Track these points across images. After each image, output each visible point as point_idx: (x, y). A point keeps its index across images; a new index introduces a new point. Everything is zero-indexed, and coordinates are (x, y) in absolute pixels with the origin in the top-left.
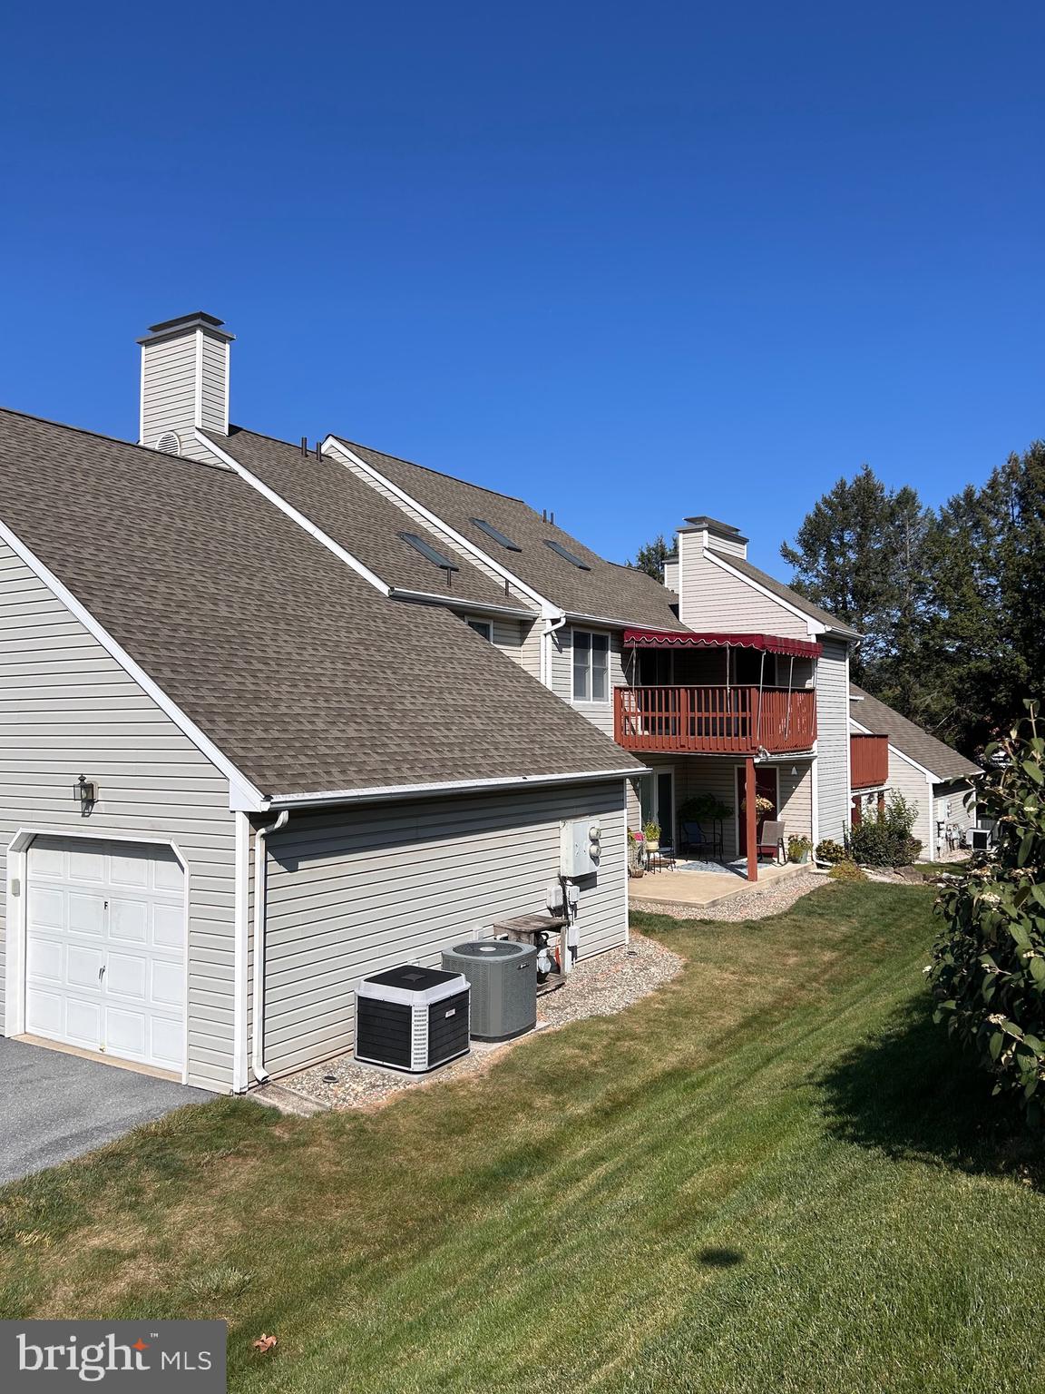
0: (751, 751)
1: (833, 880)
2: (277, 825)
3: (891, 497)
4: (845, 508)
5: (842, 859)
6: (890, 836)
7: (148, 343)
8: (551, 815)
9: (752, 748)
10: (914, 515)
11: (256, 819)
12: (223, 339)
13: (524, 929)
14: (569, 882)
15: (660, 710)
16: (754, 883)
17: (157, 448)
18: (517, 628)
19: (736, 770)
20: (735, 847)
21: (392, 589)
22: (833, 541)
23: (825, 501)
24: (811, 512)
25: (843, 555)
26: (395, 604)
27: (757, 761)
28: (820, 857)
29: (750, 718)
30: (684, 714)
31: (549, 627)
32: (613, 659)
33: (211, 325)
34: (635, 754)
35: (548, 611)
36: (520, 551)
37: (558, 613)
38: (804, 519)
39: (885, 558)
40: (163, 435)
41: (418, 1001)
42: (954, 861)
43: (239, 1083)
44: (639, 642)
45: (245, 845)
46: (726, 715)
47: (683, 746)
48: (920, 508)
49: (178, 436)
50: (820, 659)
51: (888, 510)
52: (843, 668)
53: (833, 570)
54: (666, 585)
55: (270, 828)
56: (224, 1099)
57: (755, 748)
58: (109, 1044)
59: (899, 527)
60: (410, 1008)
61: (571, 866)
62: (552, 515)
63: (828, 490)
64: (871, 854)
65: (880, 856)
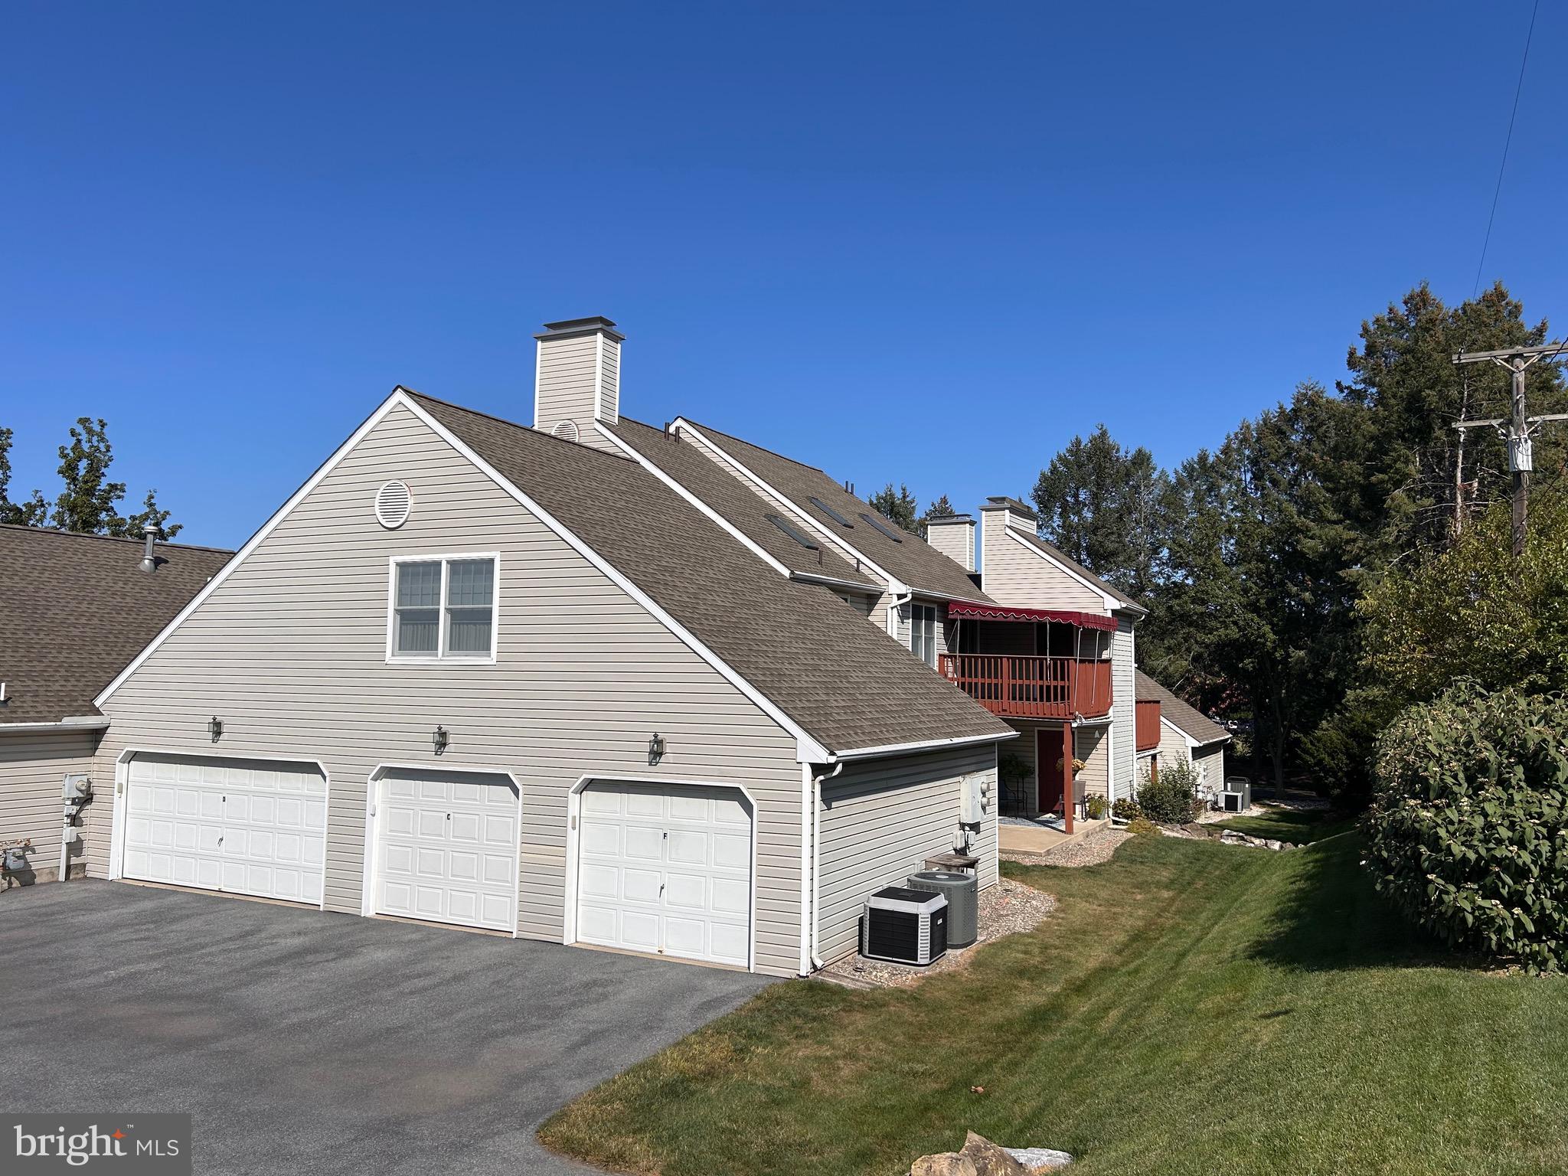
0: (1069, 717)
1: (1132, 835)
2: (835, 773)
3: (1126, 457)
4: (1080, 466)
5: (1136, 816)
6: (1175, 795)
7: (544, 339)
8: (956, 771)
9: (1070, 714)
10: (1147, 477)
11: (817, 769)
12: (616, 339)
13: (953, 863)
14: (967, 828)
15: (983, 676)
16: (1073, 836)
17: (553, 434)
18: (865, 601)
19: (1036, 732)
20: (1035, 804)
21: (792, 572)
22: (1069, 499)
23: (1060, 458)
24: (1047, 469)
25: (1078, 513)
26: (797, 585)
27: (1074, 725)
28: (1116, 814)
29: (1068, 687)
30: (1006, 681)
31: (895, 602)
32: (938, 627)
33: (604, 326)
34: (1005, 720)
35: (895, 586)
36: (852, 527)
37: (903, 589)
38: (1038, 476)
39: (1121, 518)
40: (561, 423)
41: (923, 910)
42: (1210, 822)
43: (805, 970)
44: (963, 614)
45: (809, 788)
46: (1046, 683)
47: (1006, 710)
48: (1155, 469)
49: (577, 425)
50: (1117, 633)
51: (1123, 470)
52: (1129, 639)
53: (1066, 526)
54: (929, 543)
55: (828, 776)
56: (789, 982)
57: (1072, 714)
58: (667, 946)
59: (1133, 486)
60: (917, 915)
61: (970, 814)
62: (852, 485)
63: (1063, 447)
64: (1158, 812)
65: (1167, 814)
